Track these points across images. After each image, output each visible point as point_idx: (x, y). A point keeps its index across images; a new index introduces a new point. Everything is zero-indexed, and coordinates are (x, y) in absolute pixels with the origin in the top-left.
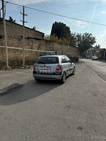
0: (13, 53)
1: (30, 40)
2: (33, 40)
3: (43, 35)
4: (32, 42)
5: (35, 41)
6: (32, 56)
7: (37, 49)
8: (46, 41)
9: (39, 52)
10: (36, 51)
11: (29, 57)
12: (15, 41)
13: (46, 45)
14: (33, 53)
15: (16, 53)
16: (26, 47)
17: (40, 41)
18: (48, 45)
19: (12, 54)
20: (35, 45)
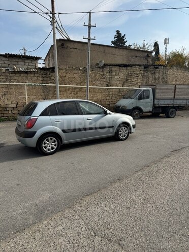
0: (72, 94)
1: (108, 69)
2: (113, 69)
3: (148, 56)
4: (111, 72)
5: (118, 70)
6: (108, 98)
7: (120, 85)
8: (145, 68)
9: (125, 90)
10: (120, 89)
11: (102, 101)
12: (77, 75)
13: (146, 74)
14: (111, 93)
15: (77, 93)
16: (98, 82)
17: (129, 68)
18: (150, 75)
19: (70, 95)
20: (116, 77)
